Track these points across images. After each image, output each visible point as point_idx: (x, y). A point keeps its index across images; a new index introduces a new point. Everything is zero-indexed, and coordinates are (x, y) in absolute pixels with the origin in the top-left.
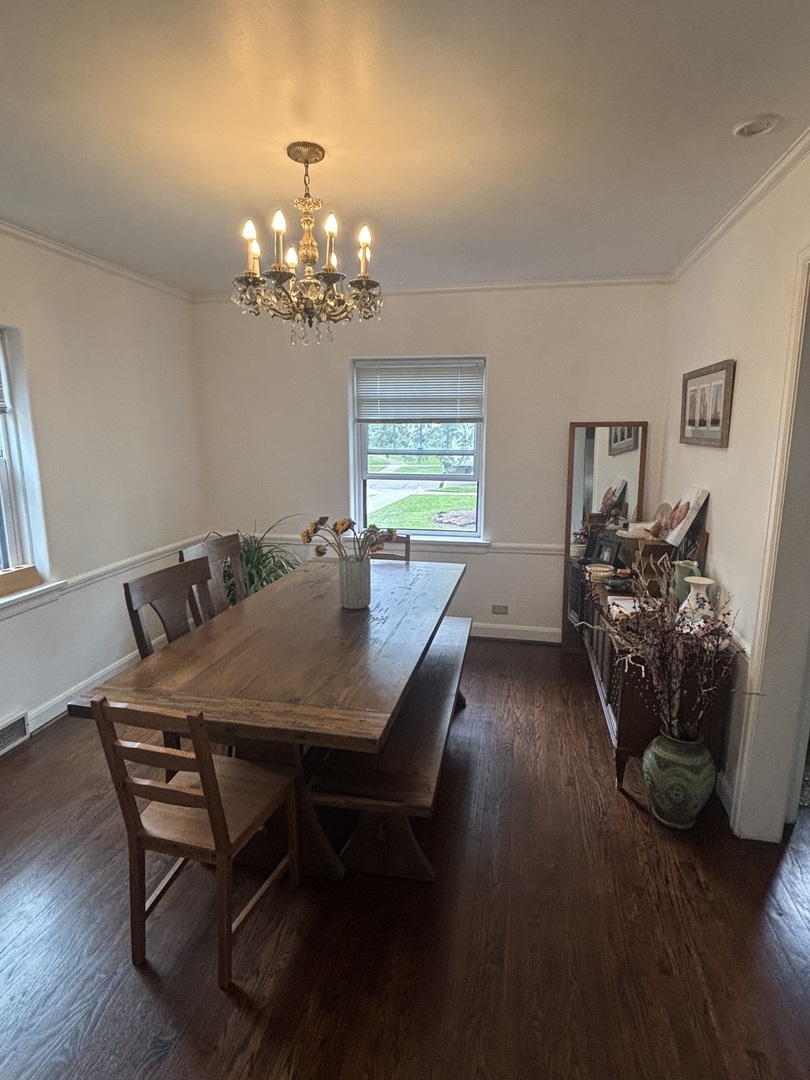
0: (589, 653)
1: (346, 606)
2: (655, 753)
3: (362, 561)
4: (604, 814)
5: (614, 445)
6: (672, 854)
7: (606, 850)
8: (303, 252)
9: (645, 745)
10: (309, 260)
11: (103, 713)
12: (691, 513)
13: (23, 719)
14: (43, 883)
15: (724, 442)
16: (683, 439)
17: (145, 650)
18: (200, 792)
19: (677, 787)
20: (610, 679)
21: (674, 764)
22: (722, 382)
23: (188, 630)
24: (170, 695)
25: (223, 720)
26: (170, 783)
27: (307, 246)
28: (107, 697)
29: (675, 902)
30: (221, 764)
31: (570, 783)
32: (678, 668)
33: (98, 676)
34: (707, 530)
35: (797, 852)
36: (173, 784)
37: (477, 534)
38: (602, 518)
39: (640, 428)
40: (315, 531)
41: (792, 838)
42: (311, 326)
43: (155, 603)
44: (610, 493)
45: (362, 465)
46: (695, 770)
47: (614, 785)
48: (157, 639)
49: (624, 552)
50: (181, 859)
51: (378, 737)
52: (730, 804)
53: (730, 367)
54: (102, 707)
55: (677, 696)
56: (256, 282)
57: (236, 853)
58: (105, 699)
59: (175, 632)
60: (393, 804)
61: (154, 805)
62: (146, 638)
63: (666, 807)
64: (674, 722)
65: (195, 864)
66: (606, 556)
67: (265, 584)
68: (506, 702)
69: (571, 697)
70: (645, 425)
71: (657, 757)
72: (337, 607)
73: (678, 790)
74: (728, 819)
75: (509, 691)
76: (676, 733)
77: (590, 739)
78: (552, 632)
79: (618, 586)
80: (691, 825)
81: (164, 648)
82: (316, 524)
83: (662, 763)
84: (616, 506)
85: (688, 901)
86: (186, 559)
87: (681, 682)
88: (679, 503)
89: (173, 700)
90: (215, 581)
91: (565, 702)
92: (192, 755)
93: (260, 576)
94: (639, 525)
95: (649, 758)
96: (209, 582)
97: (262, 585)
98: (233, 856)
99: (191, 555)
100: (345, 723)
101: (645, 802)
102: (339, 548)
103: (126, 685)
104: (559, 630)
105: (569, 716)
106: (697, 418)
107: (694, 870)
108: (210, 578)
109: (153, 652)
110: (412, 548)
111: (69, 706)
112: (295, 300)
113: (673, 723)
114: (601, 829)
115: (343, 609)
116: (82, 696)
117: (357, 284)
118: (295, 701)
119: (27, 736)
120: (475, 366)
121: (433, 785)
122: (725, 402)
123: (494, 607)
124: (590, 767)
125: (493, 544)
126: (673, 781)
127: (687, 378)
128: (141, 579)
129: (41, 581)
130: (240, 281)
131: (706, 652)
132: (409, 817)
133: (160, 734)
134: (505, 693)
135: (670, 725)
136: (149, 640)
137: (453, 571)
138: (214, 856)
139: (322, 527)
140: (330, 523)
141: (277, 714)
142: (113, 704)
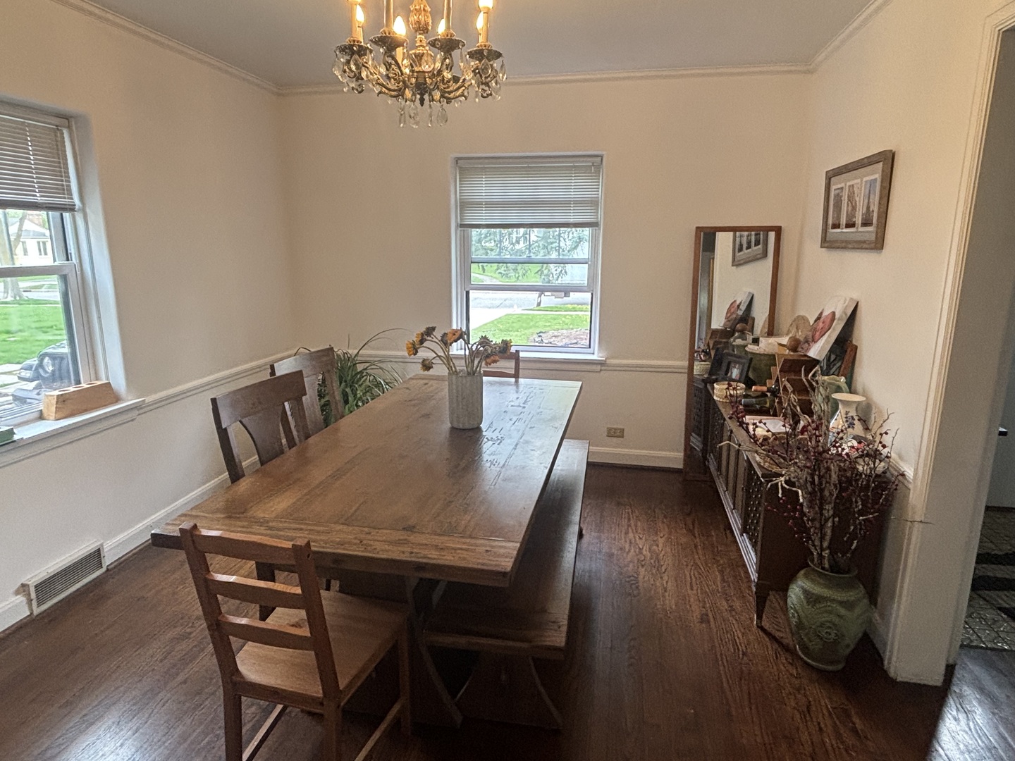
0: (717, 480)
1: (456, 425)
2: (802, 588)
3: (474, 376)
4: (744, 654)
5: (738, 254)
6: (823, 699)
7: (749, 693)
8: (414, 18)
9: (791, 578)
10: (422, 29)
11: (193, 542)
12: (838, 324)
13: (99, 550)
14: (125, 731)
15: (878, 244)
16: (827, 243)
17: (235, 473)
18: (305, 632)
19: (828, 624)
20: (747, 505)
21: (826, 599)
22: (878, 176)
23: (282, 452)
24: (268, 522)
25: (329, 550)
26: (268, 621)
27: (418, 11)
28: (198, 525)
29: (831, 752)
30: (329, 600)
31: (704, 619)
32: (831, 491)
33: (183, 502)
34: (854, 342)
35: (961, 696)
36: (273, 622)
37: (590, 350)
38: (727, 333)
39: (772, 235)
40: (422, 342)
41: (955, 680)
42: (422, 104)
43: (243, 420)
44: (734, 306)
45: (465, 275)
46: (849, 605)
47: (752, 622)
48: (249, 461)
49: (755, 370)
50: (279, 707)
51: (509, 569)
52: (885, 644)
53: (888, 160)
54: (192, 536)
55: (830, 524)
56: (362, 51)
57: (345, 701)
58: (195, 527)
59: (268, 456)
60: (518, 644)
61: (250, 646)
62: (237, 461)
63: (815, 645)
64: (826, 553)
65: (295, 711)
66: (735, 373)
67: (360, 404)
68: (627, 533)
69: (696, 526)
70: (778, 230)
71: (805, 592)
72: (447, 425)
73: (830, 628)
74: (882, 660)
75: (629, 520)
76: (827, 566)
77: (722, 572)
78: (673, 457)
79: (752, 405)
80: (840, 667)
81: (257, 471)
82: (422, 335)
83: (812, 599)
84: (742, 320)
85: (846, 751)
86: (278, 374)
87: (834, 508)
88: (821, 314)
89: (270, 528)
90: (310, 399)
91: (691, 532)
92: (298, 591)
93: (355, 395)
94: (772, 340)
95: (795, 593)
96: (304, 398)
97: (358, 406)
98: (342, 704)
99: (283, 369)
100: (470, 553)
101: (788, 640)
102: (448, 361)
103: (217, 511)
104: (681, 455)
105: (696, 546)
106: (843, 221)
107: (849, 716)
108: (305, 394)
109: (244, 475)
110: (521, 365)
111: (152, 535)
112: (407, 71)
113: (823, 554)
114: (742, 672)
115: (453, 429)
116: (168, 524)
117: (478, 55)
118: (410, 529)
119: (104, 569)
120: (592, 164)
121: (564, 622)
122: (881, 198)
123: (609, 430)
124: (724, 603)
125: (608, 361)
126: (825, 618)
127: (831, 175)
128: (230, 393)
129: (117, 399)
130: (343, 50)
131: (861, 475)
132: (533, 659)
133: (251, 564)
134: (625, 522)
135: (820, 556)
136: (240, 462)
137: (568, 390)
138: (322, 704)
139: (429, 338)
140: (438, 334)
141: (391, 543)
142: (205, 532)
